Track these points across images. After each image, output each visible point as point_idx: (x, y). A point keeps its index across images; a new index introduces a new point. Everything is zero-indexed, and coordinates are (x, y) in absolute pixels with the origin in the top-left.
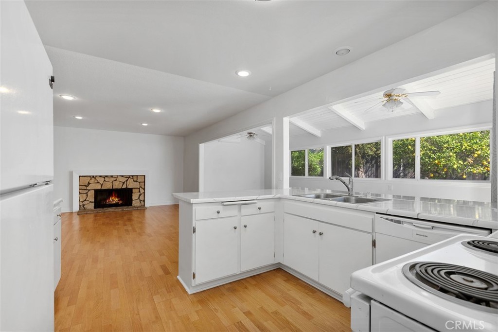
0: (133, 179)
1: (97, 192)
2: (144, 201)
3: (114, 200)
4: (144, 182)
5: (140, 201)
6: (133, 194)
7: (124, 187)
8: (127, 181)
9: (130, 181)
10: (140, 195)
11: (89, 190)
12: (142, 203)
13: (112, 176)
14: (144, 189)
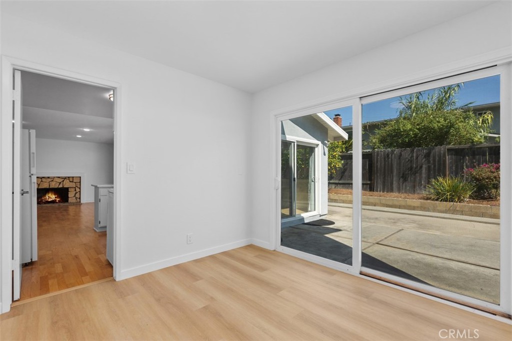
0: (69, 179)
2: (80, 198)
3: (52, 197)
4: (80, 182)
5: (76, 198)
6: (69, 193)
7: (61, 186)
8: (63, 181)
9: (67, 181)
10: (76, 193)
12: (78, 200)
13: (49, 178)
14: (80, 188)
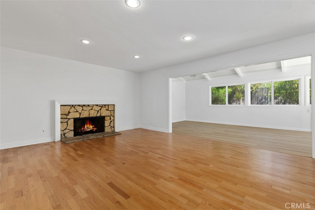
0: (105, 107)
1: (76, 120)
2: (114, 127)
3: (89, 127)
4: (114, 110)
5: (111, 127)
6: (105, 121)
7: (99, 115)
8: (101, 109)
9: (104, 109)
10: (111, 122)
11: (69, 119)
12: (112, 128)
13: (88, 106)
14: (114, 117)
